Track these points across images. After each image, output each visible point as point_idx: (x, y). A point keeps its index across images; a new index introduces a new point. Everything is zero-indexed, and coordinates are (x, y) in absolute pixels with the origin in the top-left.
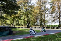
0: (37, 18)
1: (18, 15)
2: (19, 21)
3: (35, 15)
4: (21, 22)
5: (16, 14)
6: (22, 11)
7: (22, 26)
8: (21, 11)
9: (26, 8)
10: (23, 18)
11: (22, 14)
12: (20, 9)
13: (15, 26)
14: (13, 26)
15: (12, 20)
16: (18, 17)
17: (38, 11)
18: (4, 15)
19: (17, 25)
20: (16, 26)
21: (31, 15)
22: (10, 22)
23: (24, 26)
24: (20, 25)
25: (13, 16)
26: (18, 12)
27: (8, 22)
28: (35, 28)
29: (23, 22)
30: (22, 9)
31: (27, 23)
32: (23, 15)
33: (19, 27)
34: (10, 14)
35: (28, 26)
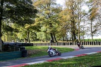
1: (35, 24)
2: (38, 33)
3: (64, 24)
4: (41, 35)
5: (31, 22)
6: (41, 17)
7: (42, 42)
9: (48, 12)
10: (43, 28)
11: (41, 22)
12: (37, 15)
13: (31, 42)
14: (28, 42)
15: (26, 32)
16: (36, 28)
17: (68, 17)
19: (34, 40)
20: (33, 42)
21: (57, 24)
22: (23, 36)
23: (45, 42)
24: (38, 40)
25: (27, 26)
26: (36, 19)
27: (20, 36)
29: (43, 35)
30: (42, 14)
31: (50, 37)
32: (43, 24)
33: (37, 44)
34: (22, 24)
35: (52, 41)
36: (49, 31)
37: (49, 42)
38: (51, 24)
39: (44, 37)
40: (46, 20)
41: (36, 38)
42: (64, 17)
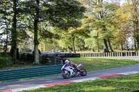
0: (127, 32)
1: (82, 28)
2: (86, 40)
3: (123, 25)
4: (90, 42)
5: (77, 25)
7: (92, 52)
8: (89, 17)
9: (100, 9)
10: (94, 33)
11: (90, 24)
13: (77, 52)
14: (73, 52)
15: (70, 38)
16: (83, 33)
17: (129, 16)
18: (52, 29)
19: (81, 49)
20: (80, 52)
21: (113, 27)
22: (67, 43)
23: (97, 52)
24: (86, 49)
25: (71, 30)
26: (83, 21)
27: (61, 43)
28: (124, 54)
29: (94, 42)
30: (91, 14)
31: (103, 44)
32: (93, 27)
33: (85, 55)
34: (64, 27)
35: (106, 51)
36: (101, 36)
37: (102, 51)
38: (104, 26)
39: (94, 45)
40: (97, 21)
41: (83, 46)
42: (123, 16)
